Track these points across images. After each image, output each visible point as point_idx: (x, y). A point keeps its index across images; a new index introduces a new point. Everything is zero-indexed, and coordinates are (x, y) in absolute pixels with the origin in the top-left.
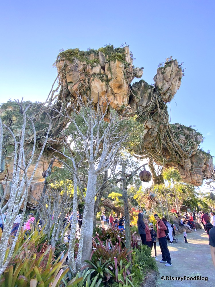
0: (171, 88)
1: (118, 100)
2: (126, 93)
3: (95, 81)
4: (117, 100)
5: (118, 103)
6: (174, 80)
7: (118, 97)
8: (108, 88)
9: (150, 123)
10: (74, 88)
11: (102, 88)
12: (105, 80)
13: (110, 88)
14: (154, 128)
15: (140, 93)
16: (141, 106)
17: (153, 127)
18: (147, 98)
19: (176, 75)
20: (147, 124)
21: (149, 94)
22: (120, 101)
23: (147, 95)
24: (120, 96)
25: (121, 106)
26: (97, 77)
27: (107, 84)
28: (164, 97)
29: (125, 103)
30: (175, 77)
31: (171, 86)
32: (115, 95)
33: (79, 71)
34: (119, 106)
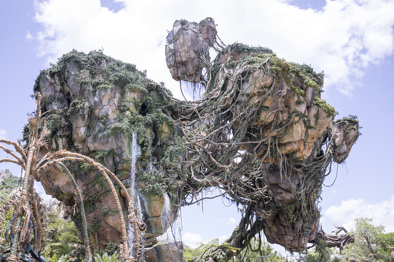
0: (347, 152)
3: (299, 123)
4: (305, 150)
5: (305, 154)
10: (270, 118)
12: (307, 126)
24: (309, 146)
27: (307, 131)
32: (306, 143)
33: (280, 96)
34: (304, 157)
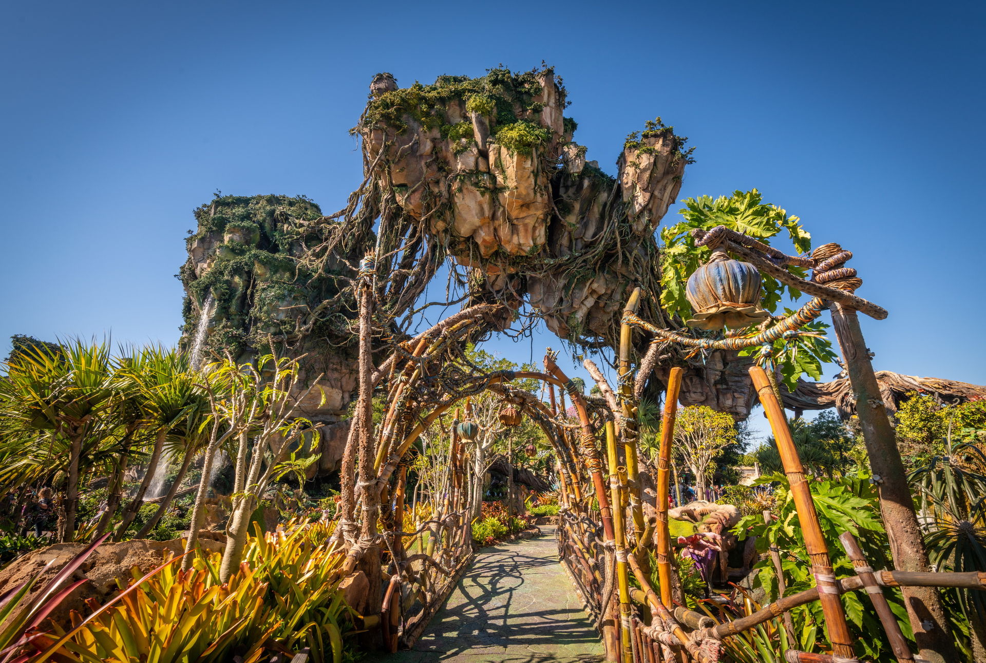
0: (650, 206)
1: (522, 234)
2: (542, 216)
3: (465, 191)
4: (518, 235)
5: (522, 242)
6: (660, 186)
7: (521, 228)
8: (497, 207)
9: (602, 281)
10: (412, 201)
11: (482, 209)
12: (489, 189)
13: (501, 209)
14: (612, 292)
15: (577, 206)
16: (579, 240)
17: (609, 292)
18: (597, 216)
19: (666, 173)
20: (595, 286)
21: (601, 208)
22: (526, 237)
23: (596, 210)
24: (526, 225)
25: (529, 248)
26: (468, 183)
27: (493, 199)
28: (635, 227)
29: (538, 239)
30: (662, 178)
31: (652, 202)
32: (515, 222)
33: (421, 156)
34: (523, 248)
